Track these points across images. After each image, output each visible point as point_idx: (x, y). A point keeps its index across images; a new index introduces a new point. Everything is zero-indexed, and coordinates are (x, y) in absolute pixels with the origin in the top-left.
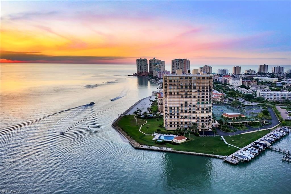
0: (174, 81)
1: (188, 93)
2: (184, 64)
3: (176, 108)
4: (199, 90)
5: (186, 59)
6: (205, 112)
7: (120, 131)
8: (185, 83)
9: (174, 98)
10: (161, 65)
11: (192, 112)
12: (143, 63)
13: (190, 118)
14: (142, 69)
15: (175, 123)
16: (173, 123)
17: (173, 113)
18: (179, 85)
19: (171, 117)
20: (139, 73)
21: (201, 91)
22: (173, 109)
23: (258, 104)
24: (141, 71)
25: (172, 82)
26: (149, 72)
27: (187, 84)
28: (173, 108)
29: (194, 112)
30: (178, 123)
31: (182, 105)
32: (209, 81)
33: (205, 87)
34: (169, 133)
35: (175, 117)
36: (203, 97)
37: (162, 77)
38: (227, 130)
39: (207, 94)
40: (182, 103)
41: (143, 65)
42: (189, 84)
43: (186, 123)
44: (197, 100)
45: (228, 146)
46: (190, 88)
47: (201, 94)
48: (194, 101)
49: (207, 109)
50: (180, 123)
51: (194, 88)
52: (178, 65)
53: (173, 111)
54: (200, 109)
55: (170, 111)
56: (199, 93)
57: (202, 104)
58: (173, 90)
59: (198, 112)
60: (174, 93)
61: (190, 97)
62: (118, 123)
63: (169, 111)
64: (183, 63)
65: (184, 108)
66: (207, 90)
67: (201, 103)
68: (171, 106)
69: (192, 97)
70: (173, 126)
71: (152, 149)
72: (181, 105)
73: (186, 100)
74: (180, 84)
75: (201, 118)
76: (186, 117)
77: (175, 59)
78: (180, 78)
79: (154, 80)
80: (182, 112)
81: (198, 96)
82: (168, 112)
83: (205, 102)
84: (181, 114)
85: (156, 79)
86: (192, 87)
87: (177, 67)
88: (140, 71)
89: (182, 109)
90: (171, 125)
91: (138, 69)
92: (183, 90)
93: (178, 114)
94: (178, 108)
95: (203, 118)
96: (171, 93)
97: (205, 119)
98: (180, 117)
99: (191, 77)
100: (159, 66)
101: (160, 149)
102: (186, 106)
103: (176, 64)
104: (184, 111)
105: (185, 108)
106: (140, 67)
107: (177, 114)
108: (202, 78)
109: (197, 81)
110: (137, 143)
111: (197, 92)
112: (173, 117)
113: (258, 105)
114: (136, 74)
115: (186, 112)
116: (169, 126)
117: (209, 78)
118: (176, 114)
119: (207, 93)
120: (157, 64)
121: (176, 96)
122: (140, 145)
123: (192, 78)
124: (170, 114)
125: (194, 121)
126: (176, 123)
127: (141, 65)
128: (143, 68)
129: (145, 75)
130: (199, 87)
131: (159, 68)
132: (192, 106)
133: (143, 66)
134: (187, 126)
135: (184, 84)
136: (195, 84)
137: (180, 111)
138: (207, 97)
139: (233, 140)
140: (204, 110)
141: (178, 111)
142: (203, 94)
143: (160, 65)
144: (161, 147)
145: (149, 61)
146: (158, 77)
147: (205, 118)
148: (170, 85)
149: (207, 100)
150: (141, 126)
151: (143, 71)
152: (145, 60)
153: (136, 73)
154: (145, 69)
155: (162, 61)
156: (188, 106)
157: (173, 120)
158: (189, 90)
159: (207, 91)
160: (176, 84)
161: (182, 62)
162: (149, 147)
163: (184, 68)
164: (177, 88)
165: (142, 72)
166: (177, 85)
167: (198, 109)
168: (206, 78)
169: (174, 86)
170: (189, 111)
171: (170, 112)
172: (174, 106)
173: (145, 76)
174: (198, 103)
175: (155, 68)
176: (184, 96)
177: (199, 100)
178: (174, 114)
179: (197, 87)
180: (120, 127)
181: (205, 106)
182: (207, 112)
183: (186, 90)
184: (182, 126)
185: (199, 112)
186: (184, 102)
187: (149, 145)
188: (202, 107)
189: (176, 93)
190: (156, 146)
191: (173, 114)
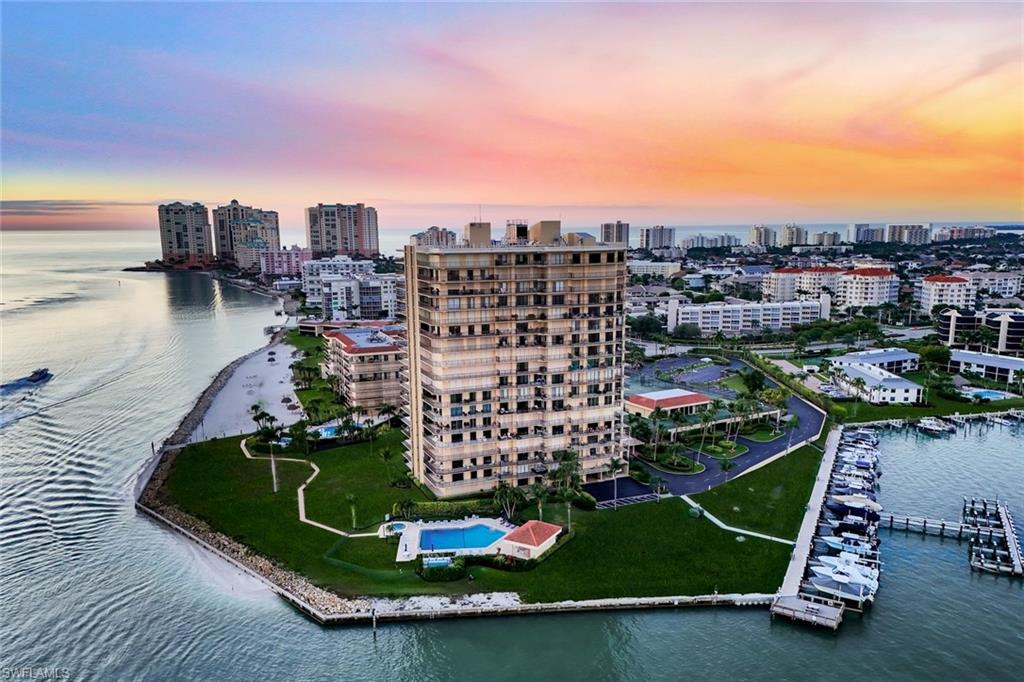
0: (470, 273)
1: (531, 325)
2: (355, 222)
3: (479, 396)
4: (576, 311)
5: (363, 205)
6: (602, 399)
7: (197, 531)
8: (518, 284)
9: (472, 349)
10: (267, 225)
11: (549, 405)
12: (191, 221)
13: (539, 430)
14: (187, 243)
15: (474, 461)
16: (467, 463)
17: (466, 420)
18: (493, 291)
19: (457, 438)
20: (172, 259)
21: (586, 311)
22: (466, 401)
23: (691, 348)
24: (183, 251)
25: (457, 278)
26: (215, 254)
27: (526, 285)
28: (466, 396)
29: (559, 406)
30: (487, 459)
31: (503, 382)
32: (616, 269)
33: (603, 297)
34: (458, 509)
35: (473, 436)
36: (594, 338)
37: (278, 271)
38: (679, 464)
39: (609, 325)
40: (504, 368)
41: (189, 228)
42: (532, 286)
43: (523, 457)
44: (570, 351)
45: (738, 538)
46: (540, 301)
47: (585, 325)
48: (557, 359)
49: (608, 388)
50: (499, 459)
51: (559, 300)
52: (334, 226)
53: (466, 409)
54: (583, 389)
55: (452, 409)
56: (578, 323)
57: (589, 368)
58: (464, 316)
59: (574, 402)
60: (471, 330)
61: (540, 342)
62: (169, 493)
63: (447, 412)
64: (350, 218)
65: (514, 393)
66: (607, 308)
67: (584, 363)
68: (457, 386)
69: (549, 340)
70: (467, 476)
71: (417, 612)
72: (501, 379)
73: (523, 354)
74: (496, 287)
75: (585, 428)
76: (522, 432)
77: (320, 205)
78: (496, 258)
79: (248, 283)
80: (506, 409)
81: (574, 336)
82: (446, 418)
83: (602, 361)
84: (504, 420)
85: (257, 280)
86: (550, 300)
87: (328, 233)
88: (176, 251)
89: (505, 395)
90: (458, 470)
91: (166, 242)
92: (506, 314)
93: (487, 421)
94: (486, 395)
95: (593, 426)
96: (455, 331)
97: (601, 429)
98: (495, 432)
99: (545, 254)
100: (259, 232)
101: (457, 608)
102: (521, 381)
103: (323, 222)
104: (513, 406)
105: (519, 391)
106: (178, 234)
107: (485, 419)
108: (587, 257)
109: (570, 271)
110: (325, 594)
111: (570, 317)
112: (466, 436)
113: (689, 351)
114: (157, 262)
115: (523, 407)
116: (448, 478)
117: (616, 256)
118: (480, 422)
119: (608, 322)
120: (252, 224)
121: (479, 343)
122: (349, 604)
123: (549, 258)
124: (453, 422)
125: (558, 443)
126: (480, 461)
127: (181, 227)
128: (191, 238)
129: (201, 264)
130: (579, 296)
131: (260, 236)
132: (549, 379)
133: (190, 232)
134: (527, 470)
135: (514, 286)
136: (560, 286)
137: (495, 407)
138: (609, 337)
139: (736, 509)
140: (599, 393)
141: (487, 409)
142: (592, 325)
143: (263, 228)
144: (460, 597)
145: (214, 211)
146: (264, 269)
147: (601, 424)
148: (451, 292)
149: (609, 349)
150: (300, 491)
151: (192, 250)
152: (199, 210)
153: (161, 259)
154: (199, 242)
155: (268, 212)
156: (532, 379)
157: (467, 449)
158: (536, 313)
159: (609, 311)
160: (477, 287)
161: (346, 214)
162: (396, 603)
163: (356, 236)
164: (483, 306)
165: (187, 254)
166: (482, 292)
167: (574, 392)
168: (604, 258)
169: (469, 299)
170: (536, 403)
171: (452, 415)
172: (472, 384)
173: (200, 268)
174: (575, 366)
175: (243, 236)
176: (514, 340)
177: (577, 353)
178: (473, 423)
179: (568, 298)
180: (187, 512)
181: (602, 377)
182: (608, 401)
183: (522, 314)
184: (505, 469)
185: (578, 404)
186: (515, 367)
187: (392, 597)
188: (590, 381)
189: (478, 330)
190: (434, 595)
191: (466, 424)
